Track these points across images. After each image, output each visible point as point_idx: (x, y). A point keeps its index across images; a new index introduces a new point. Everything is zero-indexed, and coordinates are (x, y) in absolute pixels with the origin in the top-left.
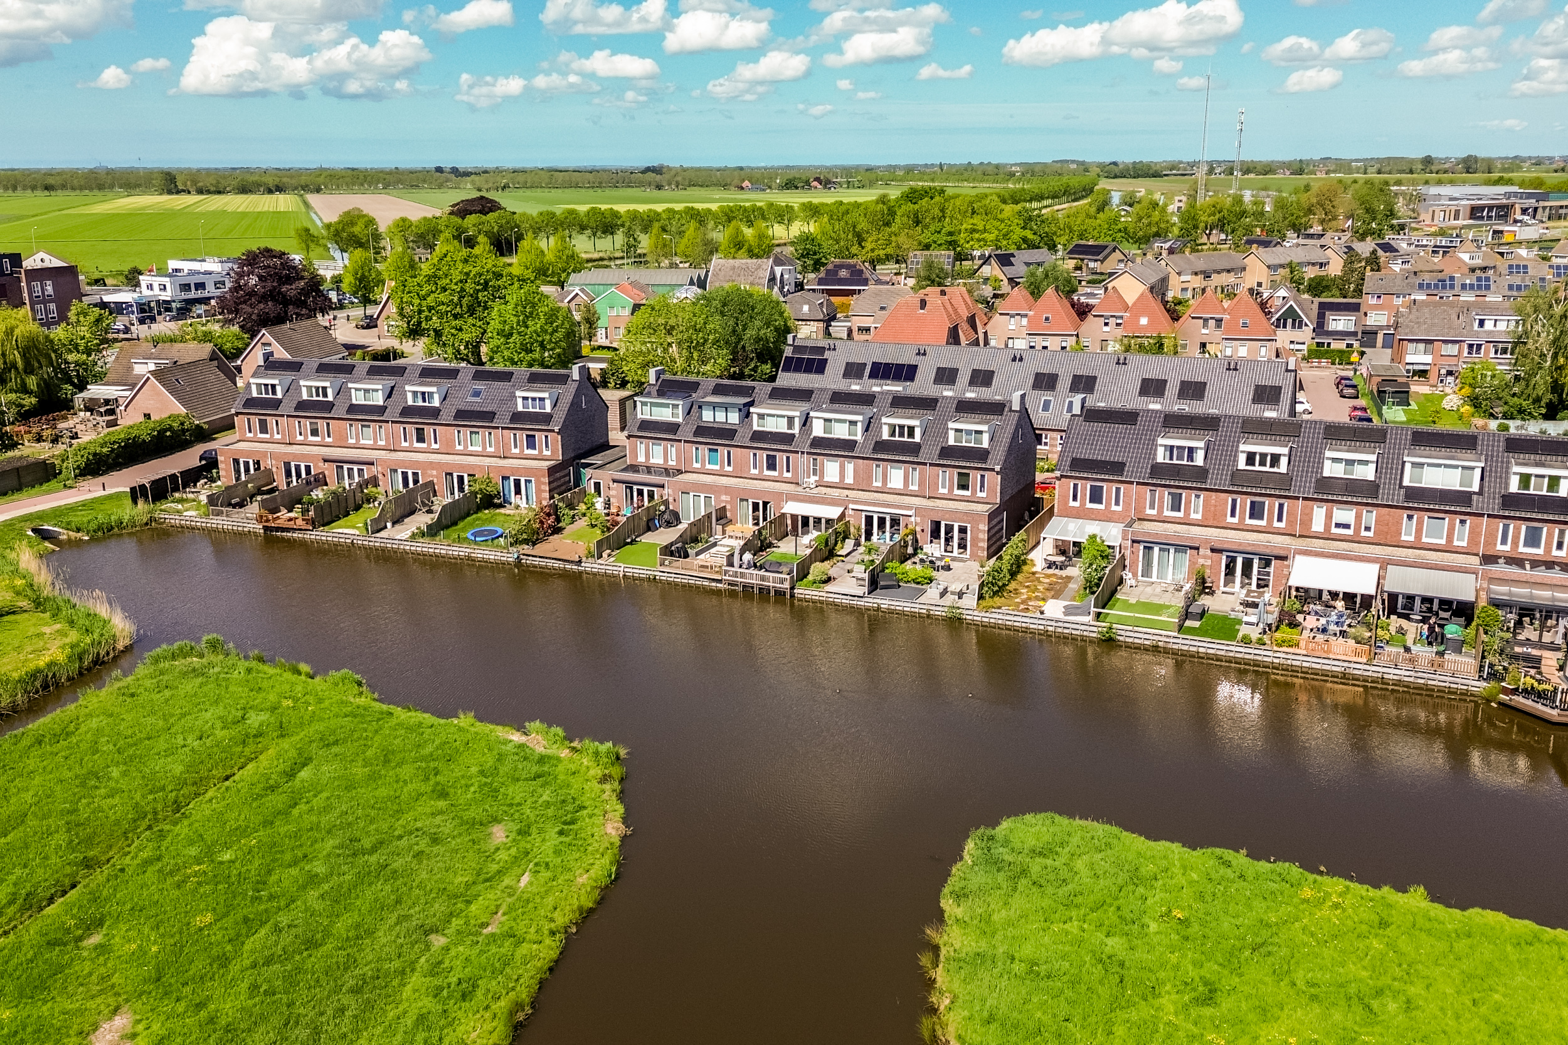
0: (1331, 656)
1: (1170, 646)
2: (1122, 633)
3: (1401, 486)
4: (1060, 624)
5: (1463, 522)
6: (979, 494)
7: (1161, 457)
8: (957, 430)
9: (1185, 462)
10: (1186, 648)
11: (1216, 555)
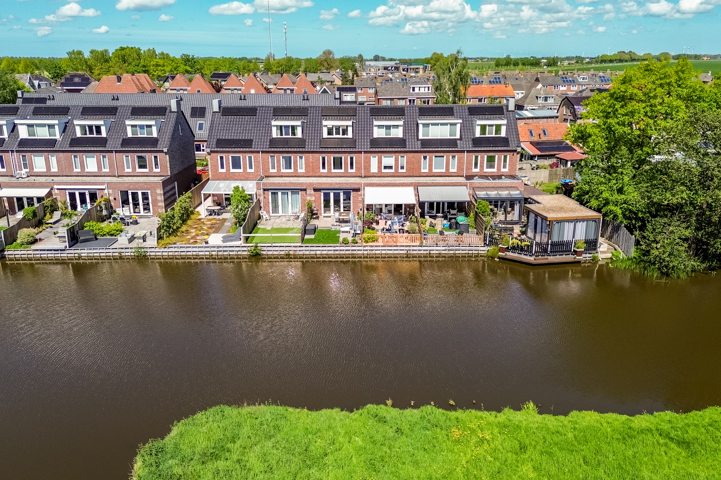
0: (398, 244)
1: (298, 253)
2: (265, 249)
3: (418, 139)
4: (221, 249)
5: (453, 157)
6: (155, 170)
7: (275, 133)
8: (133, 126)
9: (290, 136)
10: (308, 253)
11: (317, 193)
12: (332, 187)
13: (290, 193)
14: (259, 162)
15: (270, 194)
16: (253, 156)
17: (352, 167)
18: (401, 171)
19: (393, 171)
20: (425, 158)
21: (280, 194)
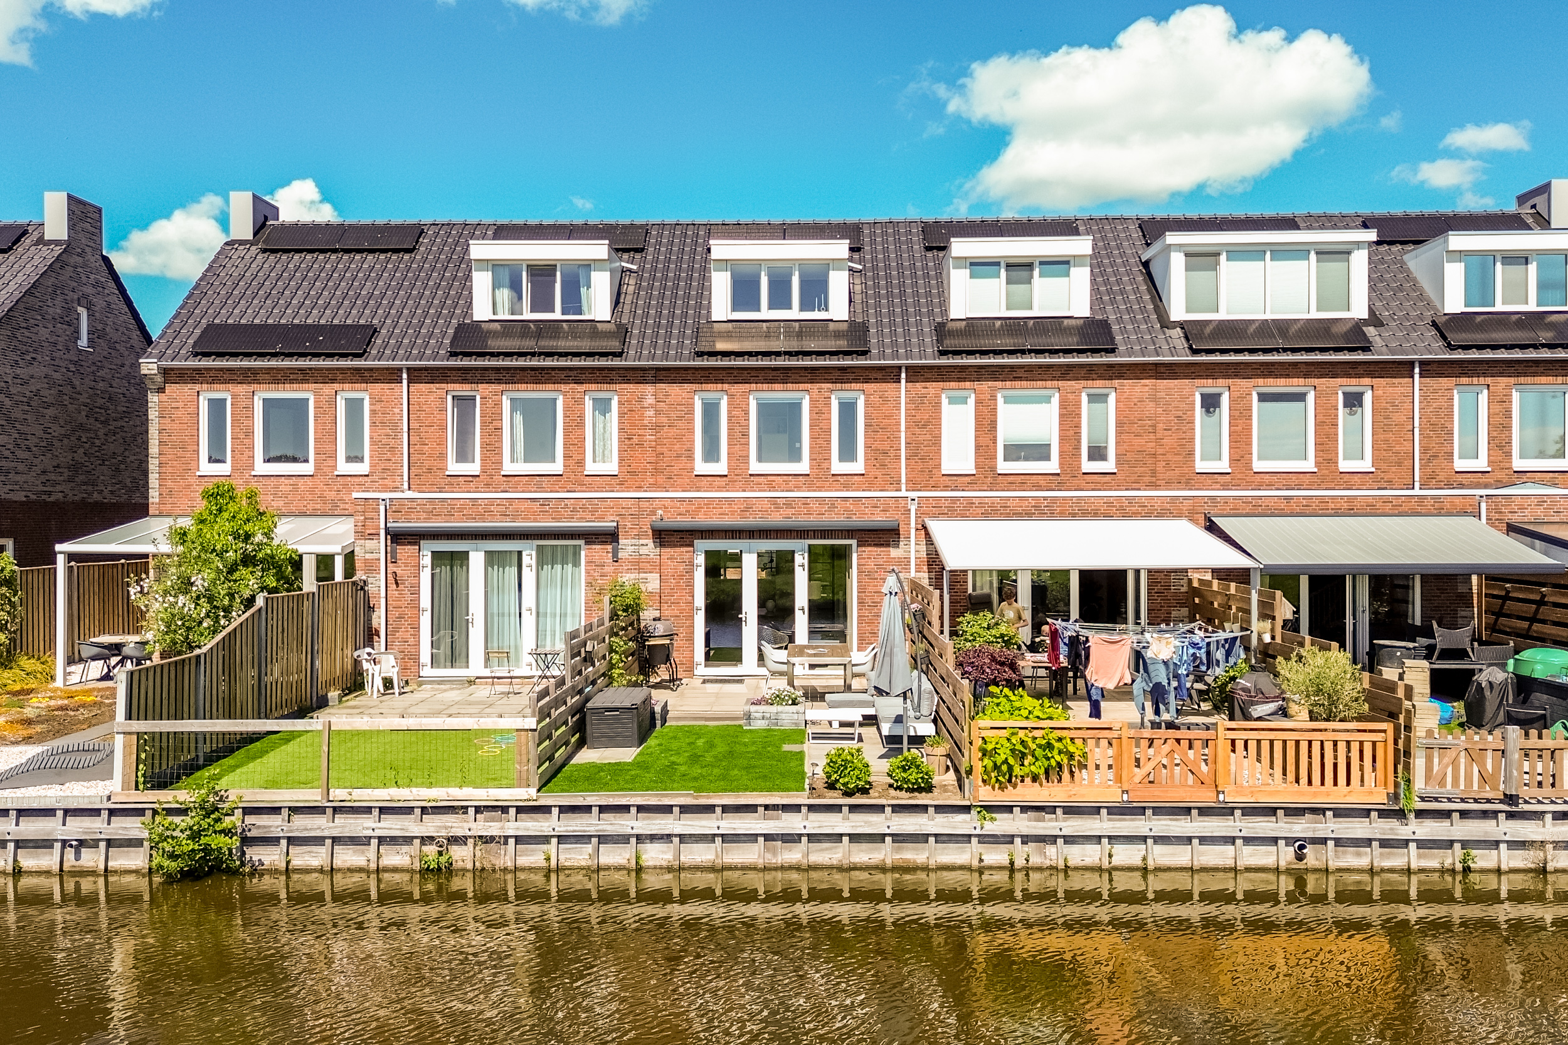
3: (1166, 323)
5: (1353, 401)
7: (485, 301)
9: (557, 315)
11: (675, 554)
12: (752, 521)
13: (529, 558)
14: (395, 426)
15: (427, 560)
16: (365, 394)
17: (847, 453)
18: (1088, 466)
19: (1052, 466)
20: (1211, 403)
21: (477, 560)
